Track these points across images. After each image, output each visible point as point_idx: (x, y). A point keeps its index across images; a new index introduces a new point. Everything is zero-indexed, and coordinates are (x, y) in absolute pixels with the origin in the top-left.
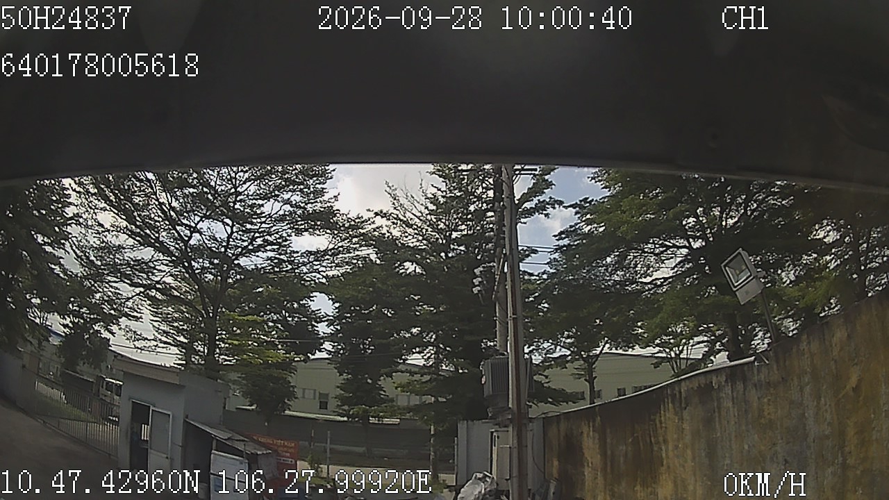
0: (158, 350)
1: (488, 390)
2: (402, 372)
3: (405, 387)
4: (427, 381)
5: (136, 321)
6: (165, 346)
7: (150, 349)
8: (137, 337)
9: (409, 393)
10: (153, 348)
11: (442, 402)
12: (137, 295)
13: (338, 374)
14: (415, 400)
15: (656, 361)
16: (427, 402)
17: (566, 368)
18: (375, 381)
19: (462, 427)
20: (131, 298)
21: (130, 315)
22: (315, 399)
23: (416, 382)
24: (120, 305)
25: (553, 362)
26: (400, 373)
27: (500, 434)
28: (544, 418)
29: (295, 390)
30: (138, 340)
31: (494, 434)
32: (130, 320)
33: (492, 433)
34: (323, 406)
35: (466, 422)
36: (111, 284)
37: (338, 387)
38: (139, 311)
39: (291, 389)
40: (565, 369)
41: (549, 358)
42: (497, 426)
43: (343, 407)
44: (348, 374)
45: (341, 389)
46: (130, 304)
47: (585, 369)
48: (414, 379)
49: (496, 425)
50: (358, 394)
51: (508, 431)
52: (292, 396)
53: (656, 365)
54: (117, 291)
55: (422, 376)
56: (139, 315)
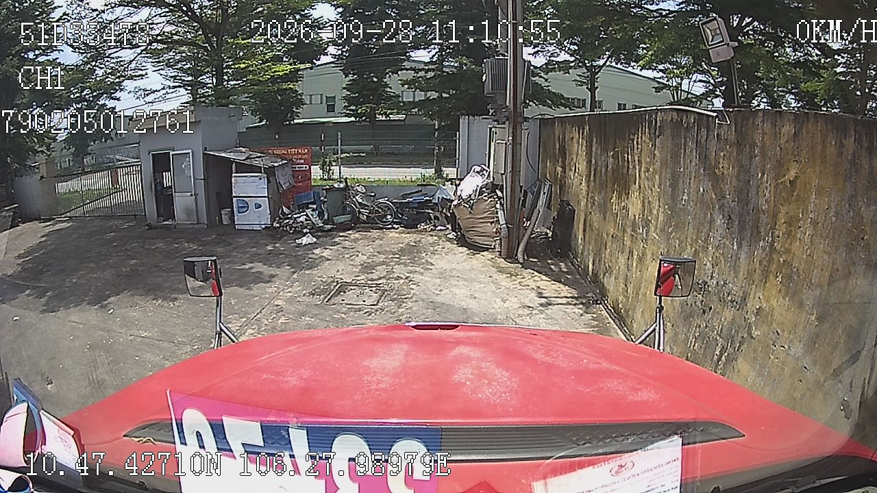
0: (168, 96)
1: (488, 88)
2: (407, 70)
3: (410, 83)
4: (431, 78)
5: (142, 78)
6: (174, 90)
7: (161, 99)
8: (146, 93)
9: (414, 90)
10: (163, 96)
11: (445, 98)
12: (139, 54)
13: (344, 76)
14: (420, 95)
15: (658, 86)
16: (431, 98)
17: (569, 73)
18: (380, 79)
19: (463, 121)
20: (134, 60)
21: (135, 76)
22: (321, 103)
23: (421, 79)
24: (124, 70)
25: (556, 66)
26: (405, 71)
27: (497, 130)
28: (540, 119)
29: (303, 97)
30: (147, 95)
31: (493, 129)
32: (135, 80)
33: (491, 129)
34: (331, 108)
35: (467, 117)
36: (111, 56)
37: (344, 88)
38: (143, 68)
39: (299, 97)
40: (567, 74)
41: (553, 61)
42: (496, 123)
43: (351, 108)
44: (354, 74)
45: (347, 91)
46: (133, 65)
47: (588, 77)
48: (418, 75)
49: (495, 121)
50: (364, 93)
51: (504, 128)
52: (300, 103)
53: (658, 90)
54: (119, 59)
55: (426, 73)
56: (144, 73)
